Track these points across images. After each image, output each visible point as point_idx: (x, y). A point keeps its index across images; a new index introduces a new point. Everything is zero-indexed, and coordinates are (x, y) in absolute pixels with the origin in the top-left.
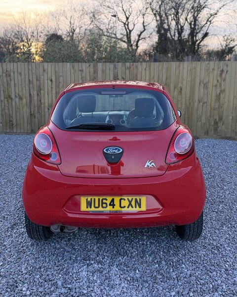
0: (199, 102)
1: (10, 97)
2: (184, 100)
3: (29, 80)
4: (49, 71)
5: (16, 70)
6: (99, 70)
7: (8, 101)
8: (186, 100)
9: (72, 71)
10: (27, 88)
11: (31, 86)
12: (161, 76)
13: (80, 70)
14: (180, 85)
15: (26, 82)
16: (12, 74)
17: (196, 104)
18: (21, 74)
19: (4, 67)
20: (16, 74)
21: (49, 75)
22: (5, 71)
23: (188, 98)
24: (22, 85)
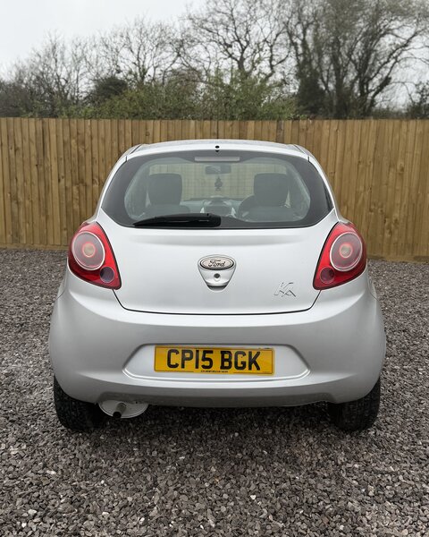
1: (83, 182)
2: (407, 191)
5: (95, 133)
6: (249, 132)
7: (78, 188)
8: (410, 189)
12: (365, 144)
14: (400, 163)
16: (88, 140)
18: (104, 141)
19: (74, 126)
20: (95, 140)
22: (75, 134)
23: (414, 186)
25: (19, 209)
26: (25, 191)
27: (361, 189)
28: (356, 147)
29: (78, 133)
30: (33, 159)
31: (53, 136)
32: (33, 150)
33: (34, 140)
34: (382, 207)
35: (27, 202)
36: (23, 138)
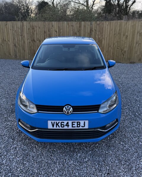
0: (137, 43)
1: (34, 40)
2: (128, 42)
3: (44, 31)
4: (55, 26)
5: (37, 26)
6: (82, 25)
7: (33, 42)
8: (129, 42)
9: (68, 26)
10: (43, 36)
11: (45, 34)
12: (116, 29)
13: (72, 26)
14: (126, 34)
15: (43, 33)
16: (35, 28)
17: (135, 44)
18: (40, 28)
19: (31, 24)
20: (37, 28)
21: (55, 28)
23: (130, 41)
24: (40, 34)
25: (16, 48)
26: (18, 43)
27: (115, 42)
28: (113, 30)
29: (32, 26)
30: (20, 34)
31: (25, 27)
32: (20, 31)
33: (20, 28)
34: (121, 47)
35: (19, 46)
36: (17, 28)
